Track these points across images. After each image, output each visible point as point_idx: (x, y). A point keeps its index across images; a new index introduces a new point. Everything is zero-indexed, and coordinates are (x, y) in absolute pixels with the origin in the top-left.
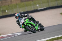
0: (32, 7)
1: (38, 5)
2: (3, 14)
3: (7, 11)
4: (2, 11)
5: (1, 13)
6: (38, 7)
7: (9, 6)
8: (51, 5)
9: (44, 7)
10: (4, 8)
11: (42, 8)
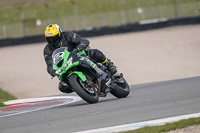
0: (123, 14)
1: (140, 11)
2: (27, 30)
3: (39, 23)
4: (25, 21)
5: (20, 26)
6: (141, 15)
7: (46, 5)
8: (184, 12)
9: (159, 17)
10: (32, 14)
11: (155, 21)
